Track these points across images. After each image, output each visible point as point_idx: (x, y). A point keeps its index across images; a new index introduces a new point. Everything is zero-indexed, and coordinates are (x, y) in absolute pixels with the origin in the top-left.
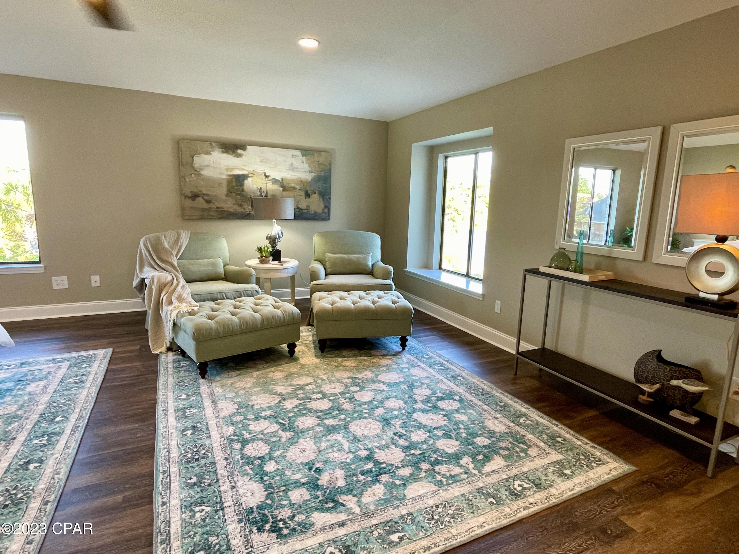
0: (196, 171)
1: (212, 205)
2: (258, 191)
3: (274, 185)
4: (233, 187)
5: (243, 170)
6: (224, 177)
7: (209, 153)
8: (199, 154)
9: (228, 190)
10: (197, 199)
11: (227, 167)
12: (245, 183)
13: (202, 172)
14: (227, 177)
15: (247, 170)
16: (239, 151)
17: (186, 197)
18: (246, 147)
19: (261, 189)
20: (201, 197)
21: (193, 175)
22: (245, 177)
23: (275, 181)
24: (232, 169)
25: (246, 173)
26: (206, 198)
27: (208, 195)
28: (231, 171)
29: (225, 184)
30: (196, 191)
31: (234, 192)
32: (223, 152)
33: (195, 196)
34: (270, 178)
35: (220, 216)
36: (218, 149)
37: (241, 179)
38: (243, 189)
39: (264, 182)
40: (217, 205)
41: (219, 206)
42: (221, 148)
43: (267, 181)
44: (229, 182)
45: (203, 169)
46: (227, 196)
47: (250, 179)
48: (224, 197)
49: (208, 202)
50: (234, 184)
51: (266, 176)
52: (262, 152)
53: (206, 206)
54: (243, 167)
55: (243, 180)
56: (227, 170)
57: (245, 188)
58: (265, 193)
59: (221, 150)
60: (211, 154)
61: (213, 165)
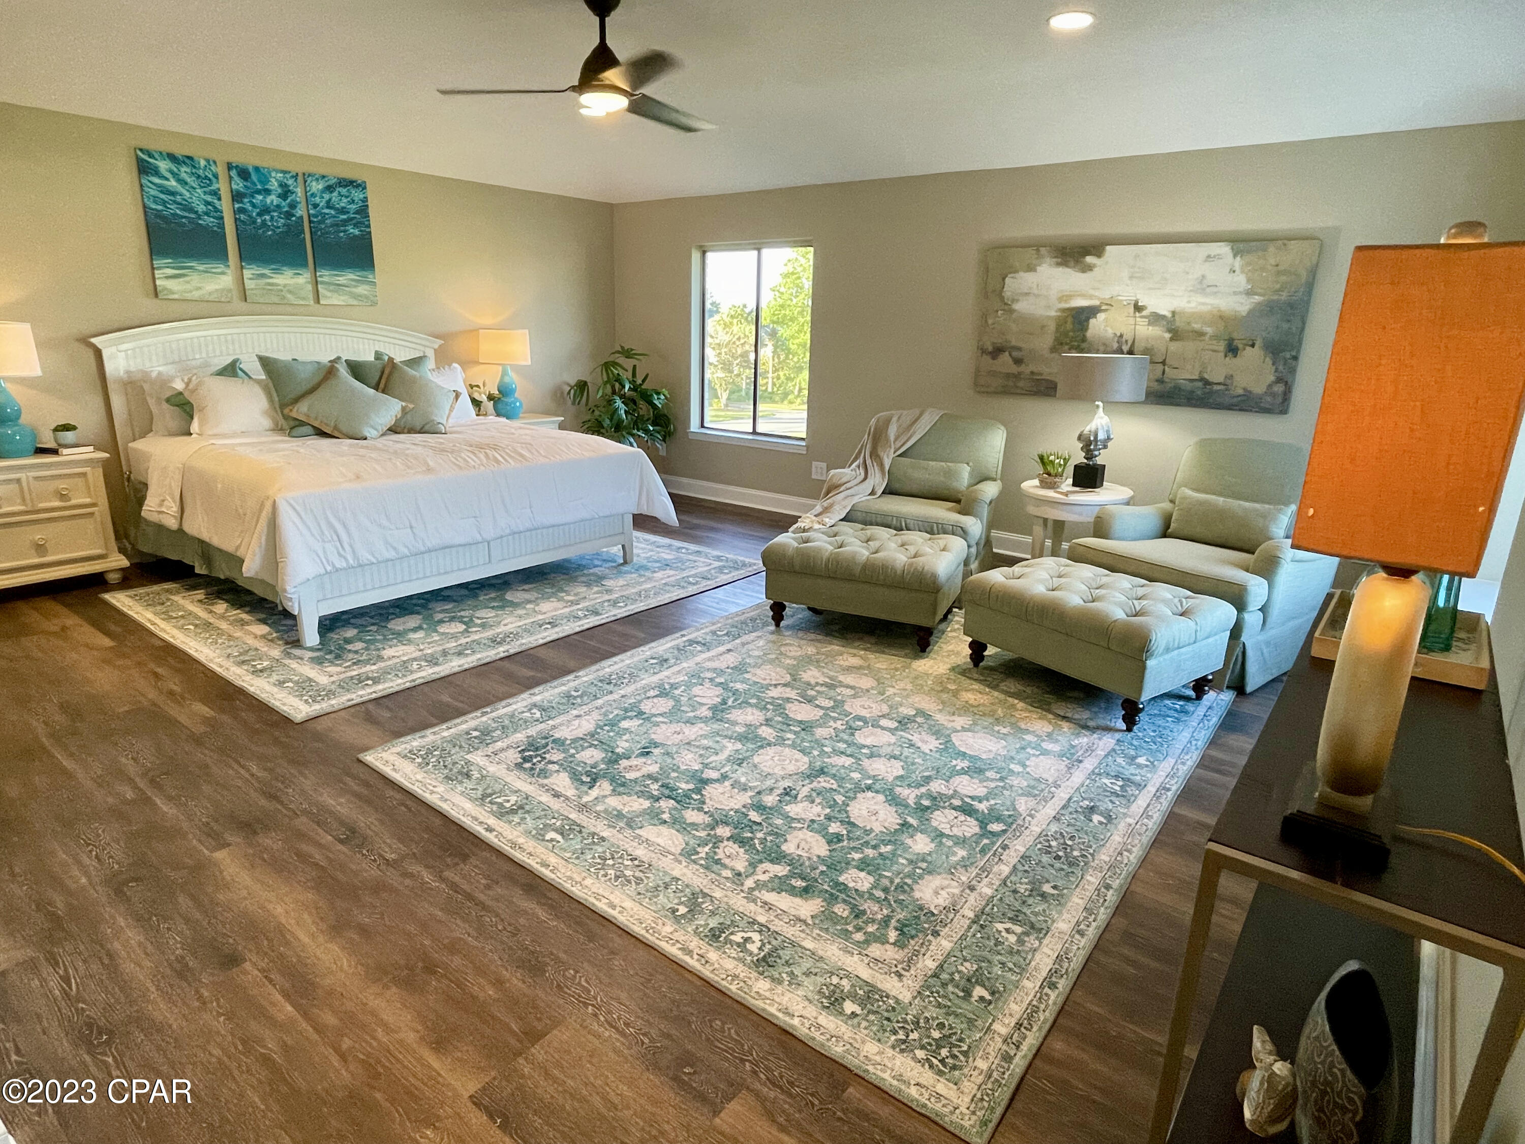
0: (1006, 304)
1: (1022, 368)
2: (1116, 339)
3: (1150, 328)
4: (1066, 334)
5: (1091, 297)
6: (1053, 313)
7: (1031, 268)
8: (1016, 272)
9: (1056, 339)
10: (1001, 356)
11: (1060, 295)
12: (1091, 325)
13: (1016, 306)
14: (1059, 314)
15: (1099, 298)
16: (1089, 259)
17: (983, 351)
18: (1104, 249)
19: (1121, 336)
20: (1007, 353)
21: (1000, 312)
22: (1092, 311)
23: (1156, 319)
24: (1070, 297)
25: (1096, 302)
26: (1015, 354)
27: (1019, 349)
28: (1066, 301)
29: (1052, 327)
30: (1000, 341)
31: (1067, 344)
32: (1059, 264)
33: (997, 351)
34: (1144, 313)
35: (1035, 389)
36: (1048, 260)
37: (1083, 317)
38: (1084, 336)
39: (1132, 321)
40: (1032, 367)
41: (1035, 370)
42: (1055, 257)
43: (1138, 319)
44: (1060, 323)
45: (1018, 300)
46: (1053, 350)
47: (1101, 316)
48: (1046, 353)
49: (1018, 361)
50: (1069, 326)
51: (1138, 308)
52: (1137, 256)
53: (1014, 369)
54: (1092, 292)
55: (1087, 320)
56: (1060, 299)
57: (1089, 334)
58: (1129, 344)
59: (1055, 260)
60: (1035, 271)
61: (1036, 292)
